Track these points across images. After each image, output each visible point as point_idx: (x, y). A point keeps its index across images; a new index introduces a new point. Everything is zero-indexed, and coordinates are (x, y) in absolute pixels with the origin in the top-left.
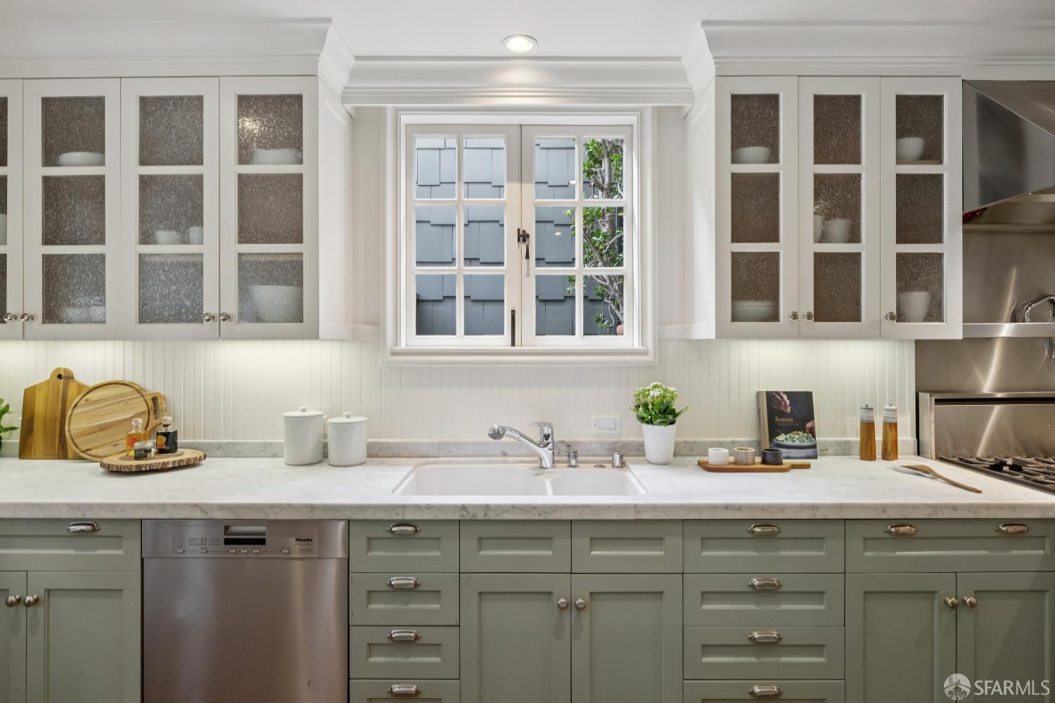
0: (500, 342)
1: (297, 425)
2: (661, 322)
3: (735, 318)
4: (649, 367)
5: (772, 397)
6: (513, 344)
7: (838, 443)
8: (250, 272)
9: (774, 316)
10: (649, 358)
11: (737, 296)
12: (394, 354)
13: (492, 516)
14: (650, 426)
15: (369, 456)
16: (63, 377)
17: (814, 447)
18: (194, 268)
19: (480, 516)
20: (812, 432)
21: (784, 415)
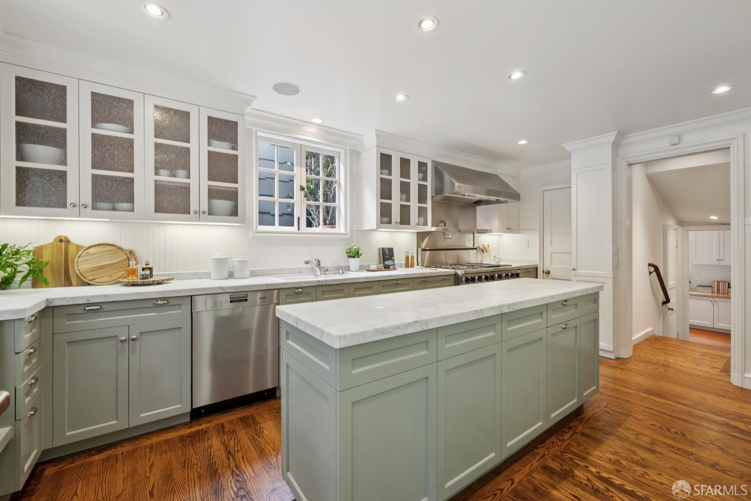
0: (294, 229)
1: (221, 262)
2: (352, 224)
3: (381, 223)
4: (348, 239)
5: (383, 249)
6: (299, 230)
7: (399, 264)
8: (213, 194)
9: (390, 222)
10: (349, 236)
11: (381, 216)
12: (256, 232)
13: (327, 283)
14: (353, 259)
15: (251, 276)
16: (63, 241)
17: (394, 265)
18: (186, 190)
19: (324, 284)
20: (394, 260)
21: (386, 255)
